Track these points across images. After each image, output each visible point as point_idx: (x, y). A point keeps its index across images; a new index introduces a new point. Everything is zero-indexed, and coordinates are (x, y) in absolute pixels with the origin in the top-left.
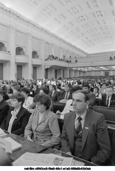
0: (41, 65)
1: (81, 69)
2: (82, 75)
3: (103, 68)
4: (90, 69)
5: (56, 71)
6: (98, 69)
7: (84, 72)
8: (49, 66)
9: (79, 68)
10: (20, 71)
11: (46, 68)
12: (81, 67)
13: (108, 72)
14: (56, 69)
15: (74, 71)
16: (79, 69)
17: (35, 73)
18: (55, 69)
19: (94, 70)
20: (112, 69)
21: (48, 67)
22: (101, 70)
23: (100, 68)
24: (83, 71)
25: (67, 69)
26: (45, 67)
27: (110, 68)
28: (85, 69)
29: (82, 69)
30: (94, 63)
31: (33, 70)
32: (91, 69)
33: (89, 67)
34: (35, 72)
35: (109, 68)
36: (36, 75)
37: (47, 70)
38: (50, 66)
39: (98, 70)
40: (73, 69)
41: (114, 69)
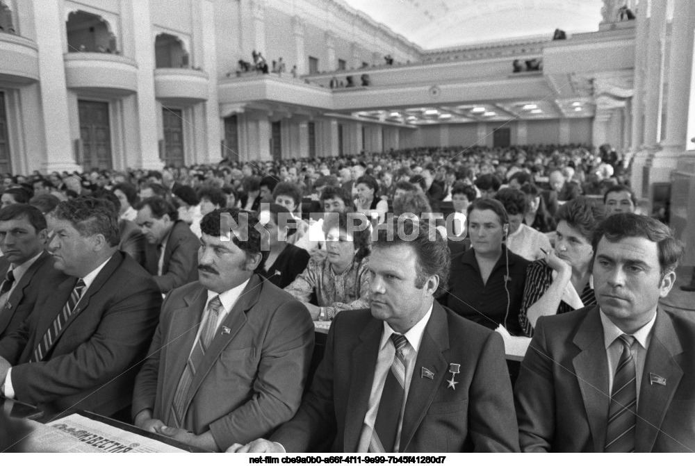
0: (203, 101)
1: (393, 119)
2: (396, 143)
3: (487, 114)
4: (428, 116)
5: (276, 126)
6: (464, 116)
7: (406, 131)
8: (239, 105)
9: (380, 112)
10: (97, 128)
11: (228, 112)
12: (388, 109)
13: (508, 131)
14: (276, 120)
15: (359, 126)
16: (382, 117)
17: (176, 137)
18: (269, 118)
19: (449, 121)
20: (522, 117)
21: (238, 109)
22: (479, 119)
23: (472, 111)
24: (403, 124)
25: (330, 118)
26: (220, 110)
27: (515, 113)
28: (411, 118)
29: (396, 117)
30: (442, 87)
31: (165, 125)
32: (435, 117)
33: (423, 109)
34: (176, 132)
35: (509, 113)
36: (181, 147)
37: (231, 122)
38: (244, 105)
39: (464, 120)
40: (356, 116)
41: (532, 117)
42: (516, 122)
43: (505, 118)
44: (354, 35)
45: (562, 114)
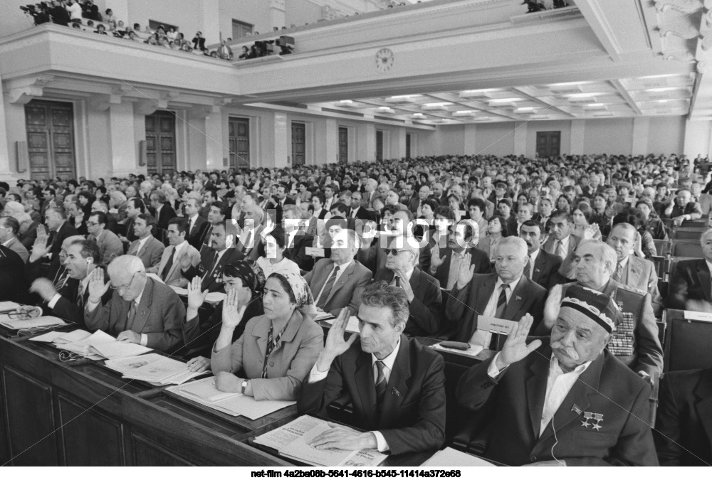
11: (17, 94)
13: (557, 135)
20: (578, 116)
30: (396, 49)
41: (590, 116)
42: (569, 123)
43: (552, 117)
45: (636, 111)
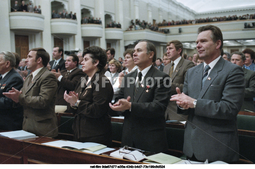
0: (119, 40)
13: (238, 50)
21: (132, 43)
24: (189, 48)
25: (160, 46)
26: (125, 43)
27: (242, 43)
28: (193, 45)
35: (240, 43)
38: (135, 41)
41: (249, 45)
42: (241, 47)
43: (237, 45)
44: (169, 9)
